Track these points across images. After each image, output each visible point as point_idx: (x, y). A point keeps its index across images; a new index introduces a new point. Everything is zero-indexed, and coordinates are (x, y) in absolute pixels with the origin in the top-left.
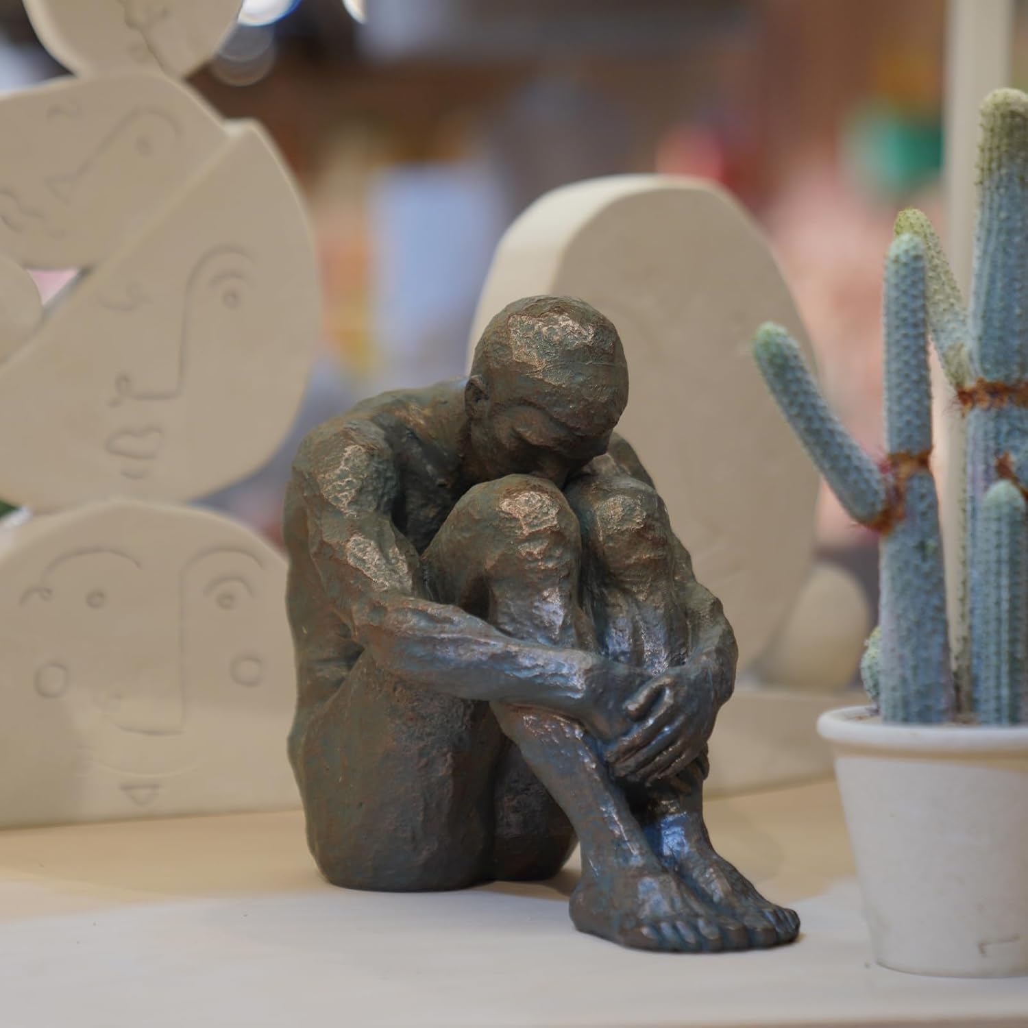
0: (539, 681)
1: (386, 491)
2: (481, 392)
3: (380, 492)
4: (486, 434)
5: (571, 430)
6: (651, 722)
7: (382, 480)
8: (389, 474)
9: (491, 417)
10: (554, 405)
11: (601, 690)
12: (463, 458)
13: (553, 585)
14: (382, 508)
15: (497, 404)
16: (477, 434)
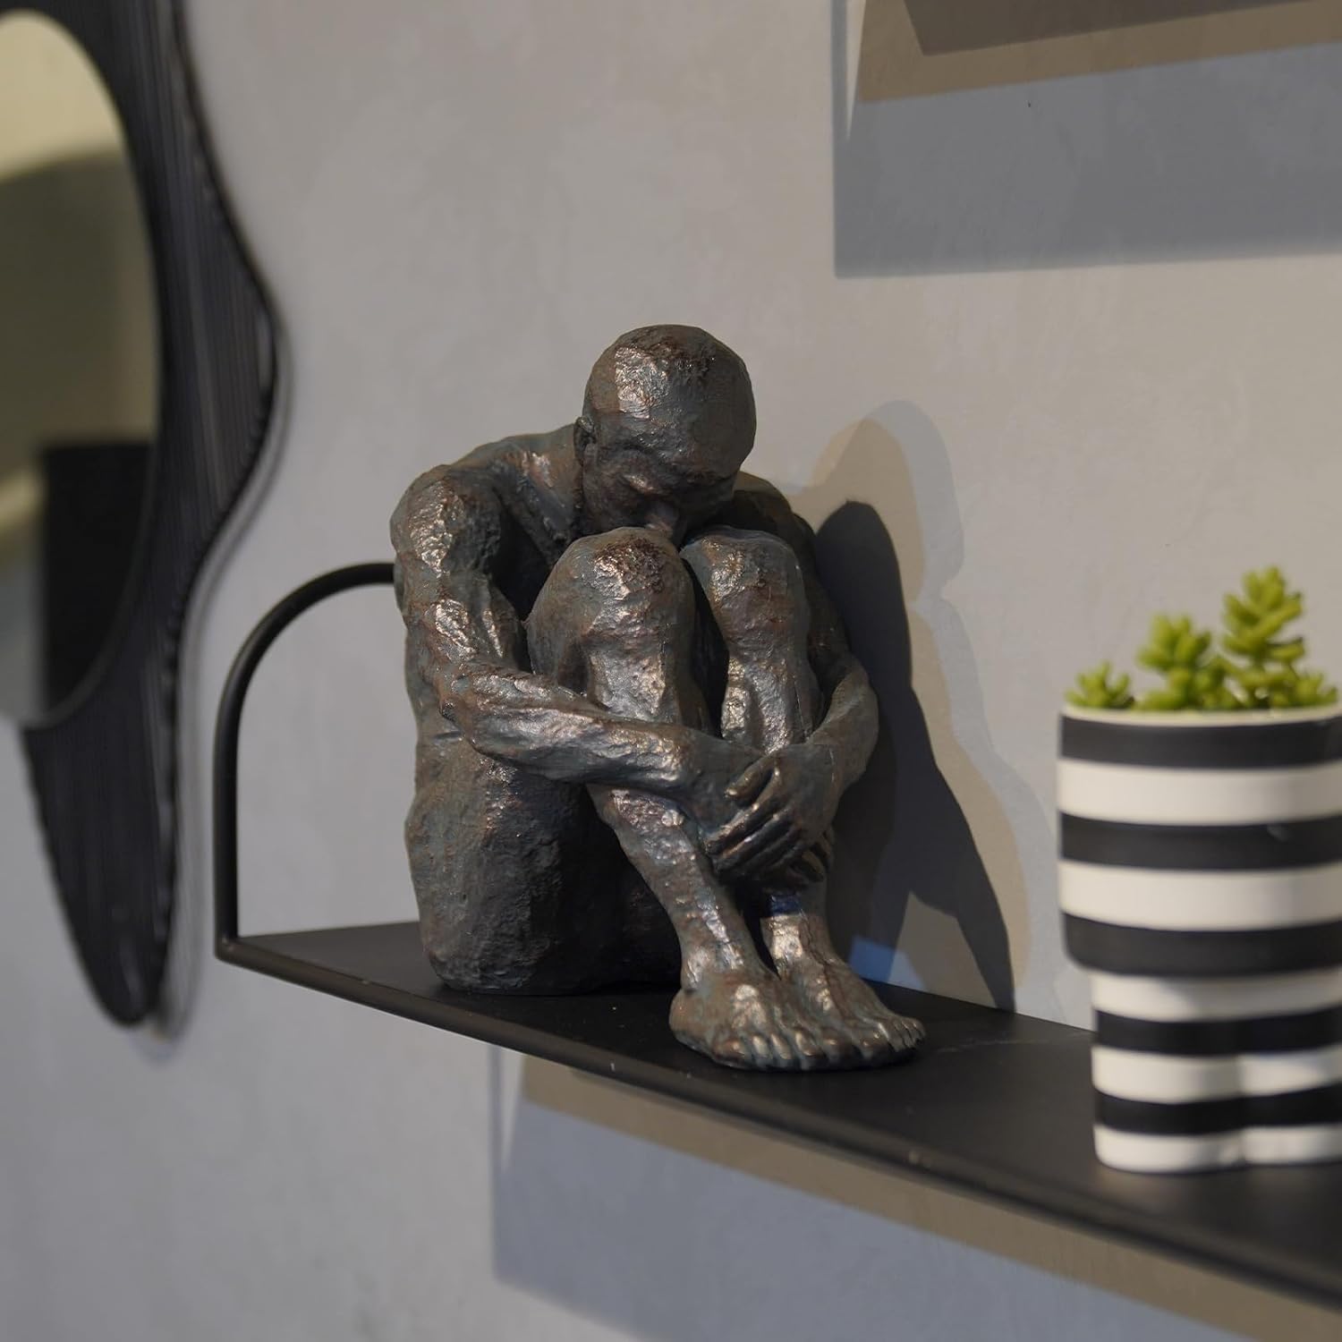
0: (631, 761)
1: (487, 546)
2: (588, 435)
3: (480, 548)
4: (596, 483)
5: (684, 475)
6: (756, 807)
7: (483, 533)
8: (492, 528)
9: (599, 463)
10: (662, 449)
11: (699, 772)
12: (580, 510)
13: (654, 652)
14: (481, 566)
15: (603, 448)
16: (589, 483)
